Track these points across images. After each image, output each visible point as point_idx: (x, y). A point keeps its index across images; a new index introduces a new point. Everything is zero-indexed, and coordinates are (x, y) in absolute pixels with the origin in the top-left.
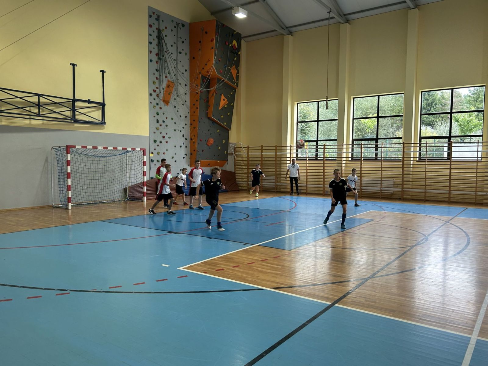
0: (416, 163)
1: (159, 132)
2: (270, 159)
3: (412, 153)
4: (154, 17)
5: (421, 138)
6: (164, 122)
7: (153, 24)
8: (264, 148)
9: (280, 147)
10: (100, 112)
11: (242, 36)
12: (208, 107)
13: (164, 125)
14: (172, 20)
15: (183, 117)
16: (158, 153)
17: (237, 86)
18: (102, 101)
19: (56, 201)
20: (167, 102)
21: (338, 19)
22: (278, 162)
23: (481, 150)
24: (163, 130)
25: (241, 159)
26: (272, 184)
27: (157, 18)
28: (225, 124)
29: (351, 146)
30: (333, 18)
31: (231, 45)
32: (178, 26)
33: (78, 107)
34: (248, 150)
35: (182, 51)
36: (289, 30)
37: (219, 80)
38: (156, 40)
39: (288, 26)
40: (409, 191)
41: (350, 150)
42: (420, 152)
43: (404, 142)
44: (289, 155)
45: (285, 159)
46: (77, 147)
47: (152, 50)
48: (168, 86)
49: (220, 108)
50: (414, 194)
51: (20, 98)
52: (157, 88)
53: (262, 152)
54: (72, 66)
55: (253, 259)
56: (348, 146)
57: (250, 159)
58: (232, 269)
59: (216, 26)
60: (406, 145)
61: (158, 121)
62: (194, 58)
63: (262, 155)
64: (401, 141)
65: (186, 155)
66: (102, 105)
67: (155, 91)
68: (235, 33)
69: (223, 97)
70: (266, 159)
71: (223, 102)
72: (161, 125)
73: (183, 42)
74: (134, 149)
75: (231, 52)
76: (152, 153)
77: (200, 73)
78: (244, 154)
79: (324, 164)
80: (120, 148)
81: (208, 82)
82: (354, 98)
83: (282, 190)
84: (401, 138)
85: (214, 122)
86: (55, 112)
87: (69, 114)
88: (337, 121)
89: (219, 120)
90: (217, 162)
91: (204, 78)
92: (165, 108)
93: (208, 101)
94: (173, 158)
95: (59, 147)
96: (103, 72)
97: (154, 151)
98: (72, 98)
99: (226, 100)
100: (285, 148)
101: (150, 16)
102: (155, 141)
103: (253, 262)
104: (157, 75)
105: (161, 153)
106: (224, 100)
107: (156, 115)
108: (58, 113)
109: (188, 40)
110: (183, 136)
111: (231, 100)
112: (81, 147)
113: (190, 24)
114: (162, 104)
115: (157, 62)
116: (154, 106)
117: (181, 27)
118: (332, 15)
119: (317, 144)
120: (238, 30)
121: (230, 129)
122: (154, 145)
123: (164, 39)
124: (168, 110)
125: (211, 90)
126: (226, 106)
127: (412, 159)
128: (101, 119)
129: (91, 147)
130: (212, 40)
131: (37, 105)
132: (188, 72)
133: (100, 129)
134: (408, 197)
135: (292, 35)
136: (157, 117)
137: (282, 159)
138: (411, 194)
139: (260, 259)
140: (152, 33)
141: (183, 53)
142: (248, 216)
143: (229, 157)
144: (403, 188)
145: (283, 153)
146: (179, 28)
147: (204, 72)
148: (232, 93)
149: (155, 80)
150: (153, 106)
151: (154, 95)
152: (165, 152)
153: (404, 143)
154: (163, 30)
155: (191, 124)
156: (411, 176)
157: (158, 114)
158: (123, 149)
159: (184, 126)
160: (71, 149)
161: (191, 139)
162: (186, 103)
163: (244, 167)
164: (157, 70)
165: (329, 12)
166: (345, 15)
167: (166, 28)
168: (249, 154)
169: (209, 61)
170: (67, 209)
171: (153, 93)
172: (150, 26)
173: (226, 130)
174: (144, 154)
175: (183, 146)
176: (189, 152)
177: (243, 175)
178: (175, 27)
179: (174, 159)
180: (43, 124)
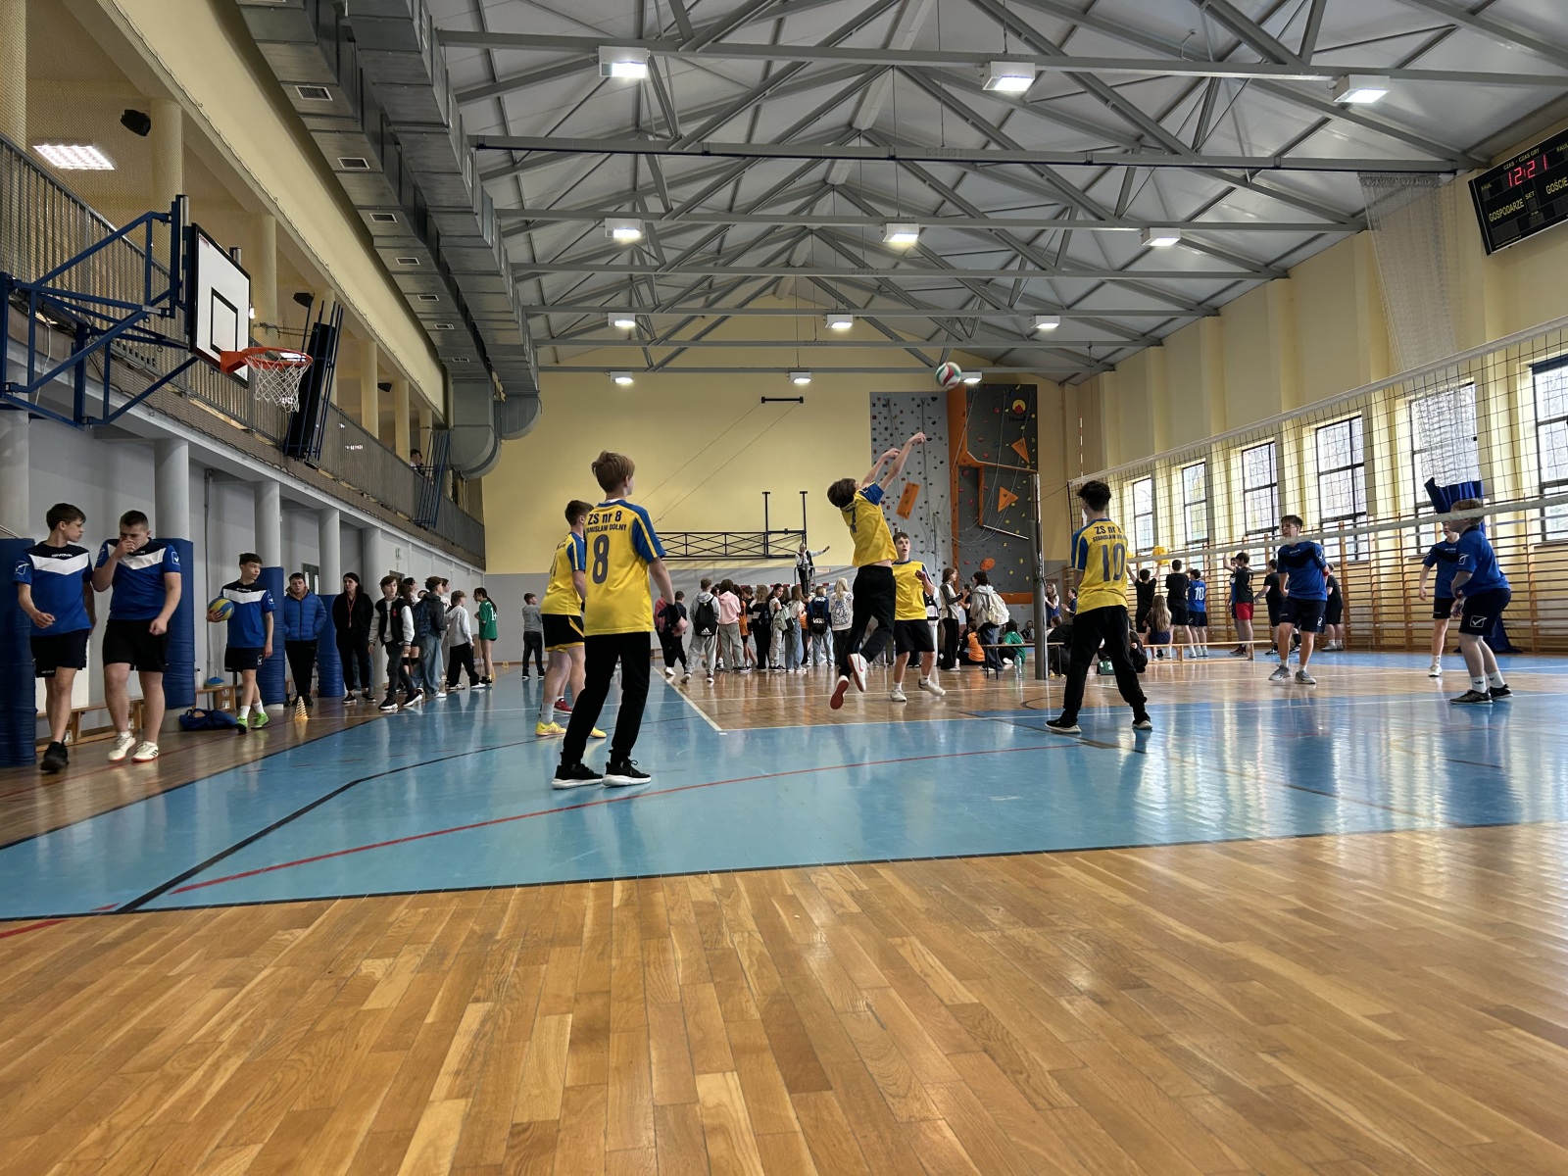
4: (881, 403)
7: (880, 413)
11: (1044, 383)
12: (977, 510)
14: (914, 397)
17: (1035, 467)
18: (802, 529)
20: (905, 514)
27: (884, 403)
28: (1018, 532)
31: (1008, 410)
32: (923, 403)
33: (771, 540)
35: (932, 436)
36: (1104, 364)
37: (987, 468)
38: (886, 432)
39: (1097, 358)
48: (906, 491)
49: (1000, 510)
54: (763, 495)
66: (804, 533)
68: (1018, 388)
69: (1003, 491)
71: (1006, 499)
73: (934, 423)
75: (1012, 419)
77: (957, 463)
81: (973, 474)
85: (993, 532)
86: (744, 550)
87: (760, 550)
89: (1001, 528)
91: (963, 469)
93: (975, 502)
96: (804, 493)
98: (764, 531)
99: (1013, 495)
101: (874, 405)
106: (1007, 496)
108: (747, 550)
109: (944, 418)
110: (939, 559)
111: (1026, 492)
113: (948, 392)
114: (896, 518)
117: (930, 401)
125: (981, 486)
126: (1015, 505)
130: (964, 415)
131: (724, 545)
140: (877, 426)
141: (935, 439)
146: (926, 405)
147: (960, 462)
148: (1024, 482)
154: (896, 416)
155: (954, 540)
159: (940, 543)
162: (944, 509)
167: (902, 412)
169: (963, 444)
172: (874, 417)
178: (919, 406)
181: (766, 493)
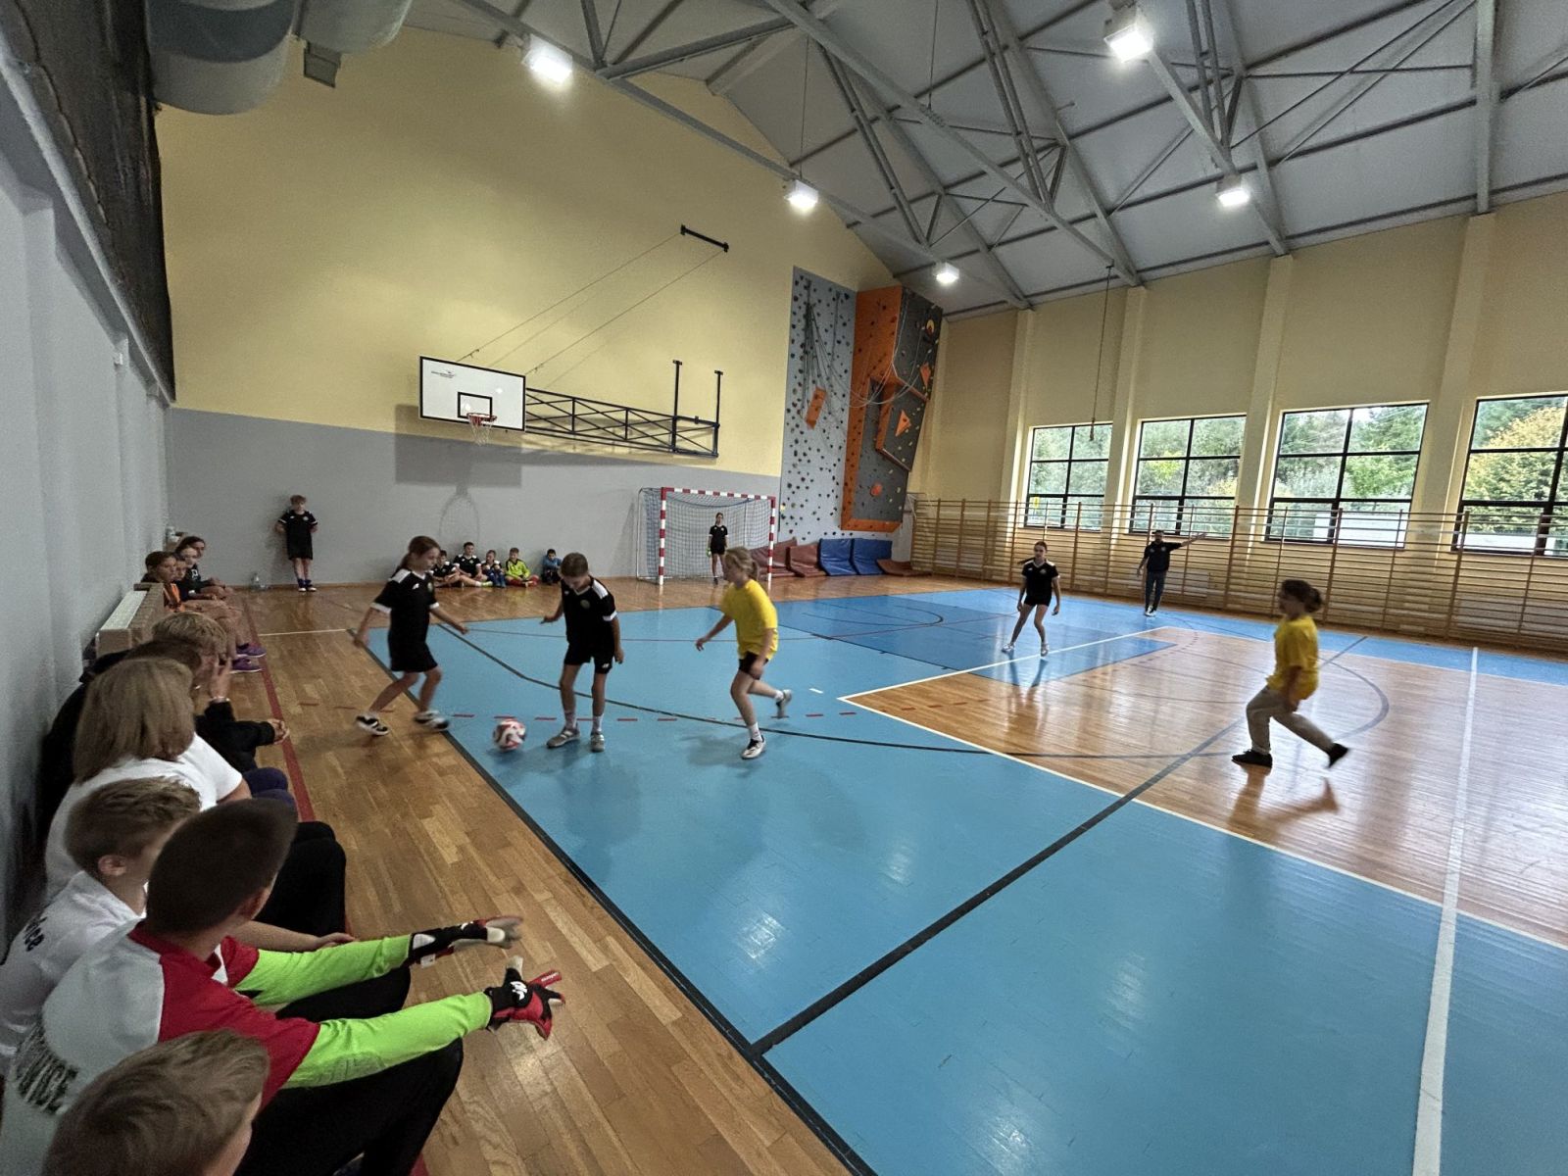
0: (1258, 545)
1: (796, 470)
2: (977, 523)
3: (1253, 527)
4: (803, 283)
5: (1274, 500)
6: (805, 455)
7: (800, 295)
8: (967, 504)
9: (996, 504)
10: (711, 437)
11: (945, 311)
12: (877, 432)
13: (805, 459)
14: (831, 287)
15: (836, 448)
16: (793, 505)
17: (929, 397)
18: (714, 420)
19: (643, 571)
20: (811, 423)
21: (1125, 279)
22: (992, 530)
23: (1405, 528)
24: (803, 468)
25: (925, 521)
26: (977, 567)
27: (806, 284)
28: (903, 460)
29: (1129, 509)
30: (1116, 277)
31: (923, 328)
32: (838, 298)
33: (680, 428)
34: (939, 506)
35: (841, 339)
36: (1030, 302)
37: (899, 387)
38: (803, 321)
39: (1027, 294)
40: (1238, 597)
41: (1128, 515)
42: (1269, 525)
43: (1237, 506)
44: (1011, 519)
45: (1005, 525)
46: (676, 490)
47: (796, 338)
48: (816, 397)
49: (897, 435)
50: (1248, 602)
51: (602, 413)
52: (799, 400)
53: (963, 510)
54: (675, 365)
55: (962, 697)
56: (1125, 509)
57: (941, 522)
58: (928, 711)
59: (903, 295)
60: (1241, 512)
61: (796, 454)
62: (860, 350)
63: (962, 515)
64: (1232, 504)
65: (836, 509)
66: (716, 426)
67: (794, 405)
68: (933, 307)
69: (903, 415)
70: (969, 523)
71: (903, 424)
72: (800, 460)
73: (844, 324)
74: (758, 498)
75: (924, 339)
76: (784, 504)
77: (869, 375)
78: (931, 512)
79: (1077, 537)
80: (738, 495)
81: (881, 390)
82: (1143, 423)
83: (994, 577)
84: (1232, 498)
85: (885, 457)
86: (648, 436)
87: (667, 438)
88: (1107, 463)
89: (894, 454)
90: (884, 524)
91: (874, 383)
92: (810, 434)
93: (878, 423)
94: (814, 513)
95: (651, 489)
96: (719, 373)
97: (786, 501)
98: (672, 414)
99: (908, 420)
100: (1007, 505)
101: (797, 283)
102: (790, 486)
103: (964, 701)
104: (800, 377)
105: (797, 507)
106: (905, 420)
107: (793, 444)
108: (652, 437)
109: (853, 320)
110: (834, 478)
111: (917, 420)
112: (681, 491)
113: (858, 293)
114: (804, 426)
115: (801, 358)
116: (793, 430)
117: (842, 297)
118: (1114, 272)
119: (1065, 501)
120: (937, 302)
121: (911, 468)
122: (787, 492)
123: (814, 320)
124: (814, 435)
125: (885, 404)
126: (907, 431)
127: (1251, 538)
128: (711, 448)
129: (696, 492)
130: (893, 321)
131: (624, 424)
132: (849, 375)
133: (711, 464)
134: (1238, 607)
135: (1032, 309)
136: (796, 447)
137: (999, 524)
138: (1243, 601)
139: (977, 698)
140: (797, 310)
141: (843, 342)
142: (942, 620)
143: (905, 516)
144: (1227, 589)
145: (1002, 514)
146: (840, 300)
147: (875, 374)
148: (918, 409)
149: (797, 387)
150: (791, 428)
151: (794, 411)
152: (804, 503)
153: (1237, 508)
154: (815, 305)
155: (847, 460)
156: (1246, 569)
157: (797, 442)
158: (743, 496)
159: (836, 461)
160: (669, 493)
161: (846, 484)
162: (843, 425)
163: (928, 534)
164: (801, 371)
165: (1110, 267)
166: (1138, 272)
167: (820, 301)
168: (941, 512)
169: (885, 355)
170: (657, 584)
171: (792, 408)
172: (795, 299)
173: (904, 472)
174: (773, 506)
175: (833, 495)
176: (841, 506)
177: (926, 547)
178: (834, 299)
179: (816, 516)
180: (630, 453)
181: (678, 363)
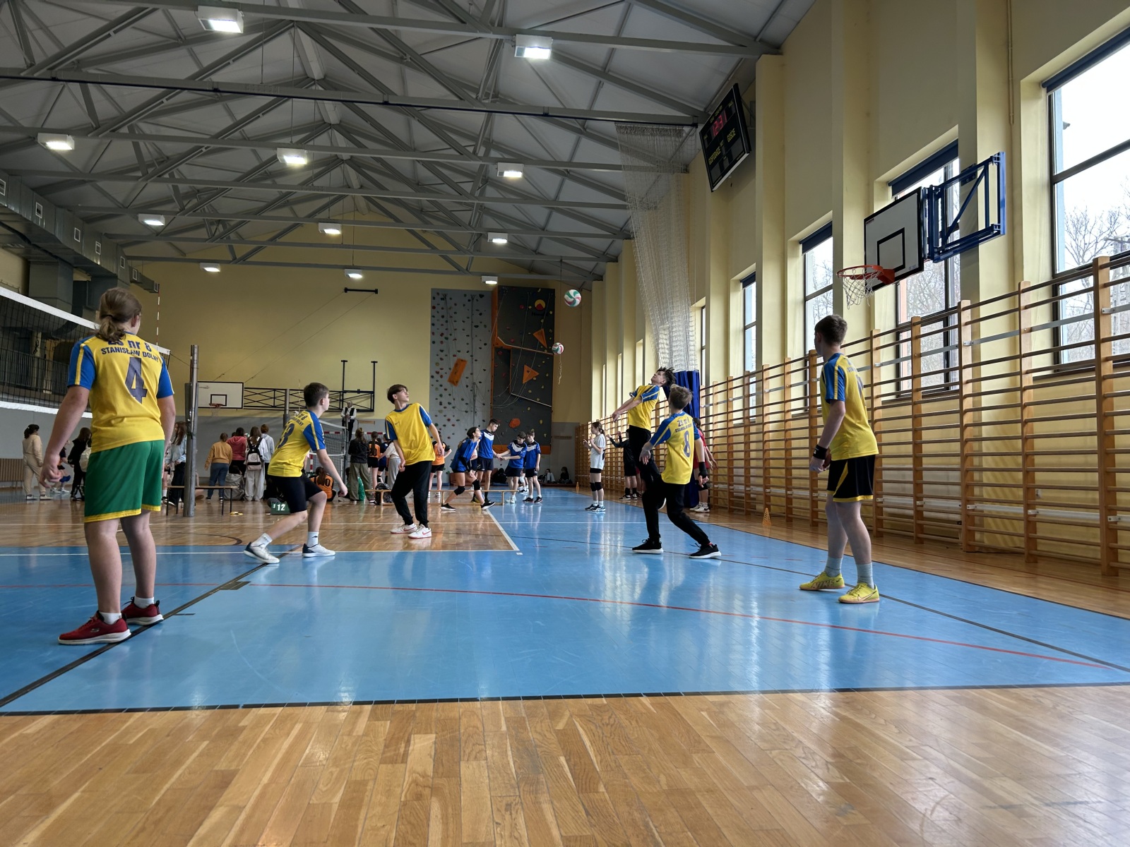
1: (442, 414)
4: (438, 298)
6: (449, 403)
7: (438, 304)
10: (369, 400)
12: (508, 382)
13: (450, 407)
14: (464, 293)
15: (479, 396)
18: (372, 390)
20: (453, 381)
27: (442, 297)
28: (540, 400)
31: (530, 307)
32: (473, 299)
33: (346, 397)
35: (479, 324)
37: (515, 350)
38: (442, 320)
46: (331, 433)
47: (436, 331)
48: (456, 365)
49: (524, 383)
54: (342, 363)
59: (499, 291)
61: (441, 404)
66: (372, 393)
67: (438, 373)
68: (539, 291)
69: (526, 368)
71: (529, 374)
72: (445, 408)
73: (481, 314)
75: (533, 314)
81: (505, 354)
89: (527, 396)
91: (498, 350)
92: (453, 390)
93: (508, 376)
96: (374, 362)
98: (341, 389)
101: (434, 298)
104: (442, 355)
106: (528, 372)
107: (439, 397)
109: (489, 310)
111: (545, 370)
113: (492, 292)
114: (447, 384)
115: (442, 342)
116: (437, 389)
117: (478, 297)
121: (553, 406)
123: (451, 316)
124: (457, 390)
126: (535, 379)
128: (370, 407)
132: (488, 346)
133: (369, 416)
136: (440, 399)
140: (436, 314)
141: (481, 325)
146: (475, 300)
147: (495, 344)
148: (544, 362)
149: (439, 361)
150: (436, 387)
151: (438, 377)
152: (451, 436)
154: (451, 307)
155: (491, 403)
157: (441, 396)
164: (442, 351)
167: (456, 304)
171: (435, 375)
172: (434, 308)
178: (469, 301)
181: (344, 361)
